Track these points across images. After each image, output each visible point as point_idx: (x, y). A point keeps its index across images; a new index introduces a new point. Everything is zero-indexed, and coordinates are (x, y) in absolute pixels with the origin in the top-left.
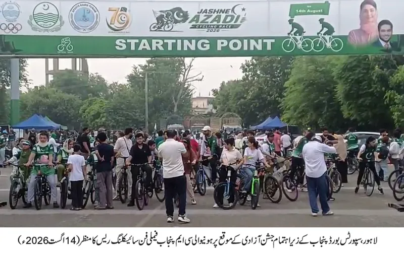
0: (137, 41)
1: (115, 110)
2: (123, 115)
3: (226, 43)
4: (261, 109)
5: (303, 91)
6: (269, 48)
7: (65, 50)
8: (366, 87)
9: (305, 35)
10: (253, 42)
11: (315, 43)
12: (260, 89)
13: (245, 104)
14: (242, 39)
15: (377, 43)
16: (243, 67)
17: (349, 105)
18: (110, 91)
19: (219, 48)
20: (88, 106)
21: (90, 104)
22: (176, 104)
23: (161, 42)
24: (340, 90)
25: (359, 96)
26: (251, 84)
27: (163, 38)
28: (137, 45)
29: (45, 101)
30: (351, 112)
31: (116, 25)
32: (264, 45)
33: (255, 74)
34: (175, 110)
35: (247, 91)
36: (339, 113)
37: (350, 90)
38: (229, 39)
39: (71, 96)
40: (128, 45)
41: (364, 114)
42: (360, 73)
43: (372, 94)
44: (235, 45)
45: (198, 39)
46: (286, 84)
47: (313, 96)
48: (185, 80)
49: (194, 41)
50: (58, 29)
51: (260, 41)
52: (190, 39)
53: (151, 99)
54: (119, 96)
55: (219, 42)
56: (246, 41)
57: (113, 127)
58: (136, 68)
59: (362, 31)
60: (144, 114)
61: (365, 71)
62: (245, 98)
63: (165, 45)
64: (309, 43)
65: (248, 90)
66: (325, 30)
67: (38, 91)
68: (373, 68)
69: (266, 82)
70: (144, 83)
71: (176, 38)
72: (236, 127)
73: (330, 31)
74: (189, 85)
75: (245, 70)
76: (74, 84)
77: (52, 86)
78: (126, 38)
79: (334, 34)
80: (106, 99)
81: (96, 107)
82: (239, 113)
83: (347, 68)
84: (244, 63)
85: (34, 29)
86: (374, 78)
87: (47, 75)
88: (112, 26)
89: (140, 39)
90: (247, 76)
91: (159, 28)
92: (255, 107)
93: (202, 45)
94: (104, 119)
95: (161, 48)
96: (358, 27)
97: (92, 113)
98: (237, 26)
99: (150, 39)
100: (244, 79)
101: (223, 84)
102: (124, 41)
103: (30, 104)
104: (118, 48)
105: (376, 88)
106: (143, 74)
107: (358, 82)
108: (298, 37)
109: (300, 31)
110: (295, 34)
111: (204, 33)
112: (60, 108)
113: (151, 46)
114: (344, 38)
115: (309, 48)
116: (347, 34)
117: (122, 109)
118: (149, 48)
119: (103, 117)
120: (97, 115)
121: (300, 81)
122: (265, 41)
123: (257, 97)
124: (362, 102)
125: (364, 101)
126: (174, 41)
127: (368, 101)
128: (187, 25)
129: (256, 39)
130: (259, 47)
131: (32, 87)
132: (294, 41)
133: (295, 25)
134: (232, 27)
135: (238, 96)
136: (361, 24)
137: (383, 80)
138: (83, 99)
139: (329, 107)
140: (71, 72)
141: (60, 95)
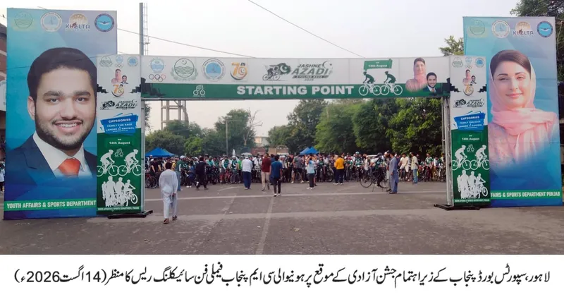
0: (253, 87)
1: (207, 145)
2: (212, 148)
3: (318, 88)
4: (300, 142)
5: (331, 130)
6: (350, 92)
7: (199, 94)
8: (373, 127)
9: (375, 83)
10: (338, 88)
11: (383, 88)
12: (300, 130)
13: (290, 140)
14: (330, 86)
15: (426, 89)
16: (288, 117)
17: (362, 139)
18: (203, 133)
19: (314, 93)
21: (191, 141)
22: (246, 141)
23: (271, 88)
24: (356, 129)
25: (369, 133)
26: (294, 127)
27: (272, 86)
28: (253, 90)
29: (161, 139)
30: (363, 143)
31: (238, 76)
32: (346, 90)
33: (296, 121)
34: (245, 144)
35: (291, 132)
36: (354, 144)
37: (363, 129)
38: (321, 86)
39: (178, 136)
40: (247, 90)
41: (372, 144)
42: (369, 118)
43: (377, 131)
44: (325, 90)
45: (298, 86)
46: (317, 127)
47: (337, 133)
48: (251, 125)
49: (295, 88)
50: (194, 79)
51: (343, 87)
52: (292, 86)
53: (230, 138)
54: (210, 136)
55: (313, 88)
56: (333, 88)
58: (220, 118)
59: (415, 80)
60: (225, 147)
61: (372, 117)
62: (290, 136)
63: (274, 91)
64: (378, 89)
66: (390, 79)
67: (158, 134)
68: (378, 115)
69: (303, 126)
70: (225, 127)
71: (282, 86)
72: (285, 154)
73: (393, 80)
74: (253, 129)
75: (289, 119)
76: (180, 129)
77: (165, 130)
78: (245, 86)
79: (396, 82)
80: (201, 137)
81: (194, 143)
82: (286, 145)
83: (360, 115)
84: (289, 114)
85: (176, 78)
86: (379, 121)
87: (162, 123)
88: (235, 76)
89: (256, 86)
90: (291, 122)
91: (270, 78)
92: (296, 141)
93: (302, 90)
95: (271, 93)
96: (413, 77)
97: (193, 147)
98: (327, 76)
99: (263, 87)
100: (289, 124)
101: (275, 128)
102: (243, 88)
103: (151, 141)
104: (239, 93)
105: (380, 127)
107: (368, 124)
108: (370, 85)
109: (372, 80)
110: (368, 82)
111: (302, 81)
112: (171, 144)
113: (263, 91)
114: (403, 85)
115: (378, 92)
116: (405, 83)
117: (212, 144)
118: (262, 93)
119: (199, 149)
120: (196, 148)
121: (329, 124)
122: (347, 87)
123: (298, 135)
124: (371, 136)
126: (281, 87)
127: (374, 136)
128: (290, 76)
129: (340, 86)
130: (343, 92)
131: (153, 131)
132: (367, 88)
133: (368, 76)
134: (323, 77)
135: (286, 135)
136: (415, 75)
137: (385, 123)
138: (186, 138)
139: (347, 140)
140: (178, 122)
141: (171, 135)
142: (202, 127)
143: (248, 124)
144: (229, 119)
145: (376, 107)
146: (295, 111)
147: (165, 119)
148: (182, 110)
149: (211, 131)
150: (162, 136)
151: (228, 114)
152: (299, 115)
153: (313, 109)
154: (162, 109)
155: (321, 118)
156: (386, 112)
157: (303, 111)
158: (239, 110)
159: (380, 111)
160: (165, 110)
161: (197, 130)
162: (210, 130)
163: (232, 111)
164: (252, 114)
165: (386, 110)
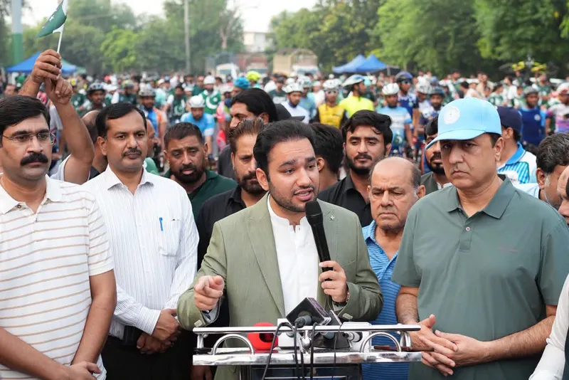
1: (147, 47)
2: (158, 53)
4: (341, 44)
12: (342, 19)
13: (319, 38)
18: (139, 23)
20: (112, 41)
21: (115, 38)
22: (225, 39)
34: (224, 46)
36: (473, 50)
39: (90, 29)
53: (194, 32)
54: (153, 28)
57: (146, 69)
60: (184, 50)
62: (320, 31)
69: (346, 8)
70: (183, 12)
76: (94, 13)
80: (135, 31)
81: (121, 43)
82: (311, 48)
92: (332, 42)
94: (132, 59)
97: (118, 50)
101: (284, 14)
112: (75, 44)
117: (156, 45)
119: (131, 55)
120: (124, 53)
123: (336, 28)
124: (521, 33)
125: (524, 33)
127: (530, 32)
138: (106, 33)
149: (154, 19)
161: (127, 16)
162: (154, 16)
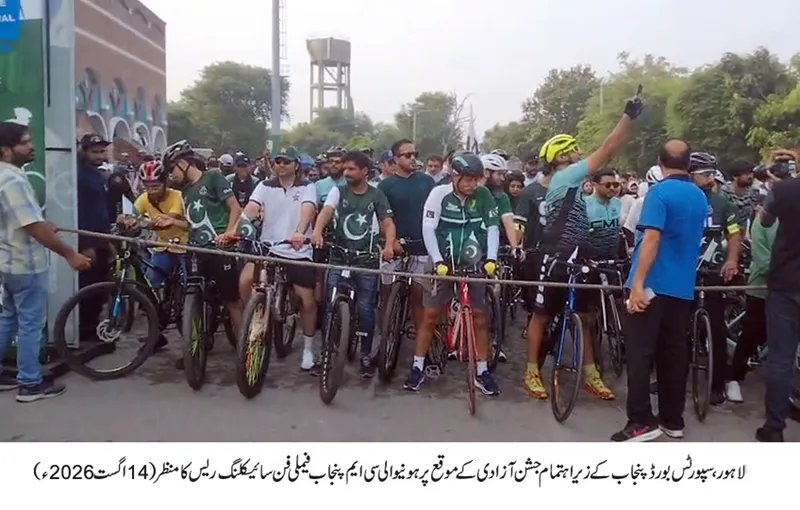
8: (716, 123)
12: (546, 131)
13: (526, 147)
16: (524, 106)
18: (376, 131)
20: (353, 145)
21: (355, 143)
24: (675, 127)
25: (703, 136)
26: (533, 125)
29: (309, 138)
33: (538, 115)
34: (445, 152)
35: (527, 133)
37: (692, 127)
39: (336, 134)
42: (709, 103)
43: (724, 133)
46: (580, 125)
48: (457, 120)
53: (419, 140)
54: (386, 135)
58: (403, 106)
61: (716, 101)
62: (526, 141)
65: (529, 131)
67: (303, 129)
68: (730, 97)
69: (551, 123)
70: (412, 122)
74: (460, 126)
75: (526, 110)
76: (340, 122)
77: (315, 124)
80: (372, 139)
82: (517, 156)
83: (689, 97)
84: (526, 101)
86: (732, 110)
87: (312, 112)
90: (528, 116)
100: (525, 120)
106: (412, 112)
107: (705, 115)
123: (541, 139)
124: (709, 142)
125: (711, 142)
127: (717, 141)
131: (294, 124)
135: (517, 139)
137: (746, 114)
138: (348, 138)
139: (647, 149)
140: (336, 111)
141: (323, 132)
142: (375, 121)
143: (452, 118)
144: (420, 108)
145: (728, 80)
146: (536, 95)
147: (316, 104)
148: (343, 92)
149: (388, 129)
150: (310, 134)
151: (418, 100)
152: (545, 103)
153: (571, 92)
154: (312, 88)
155: (588, 108)
156: (750, 91)
157: (552, 96)
158: (437, 94)
159: (736, 87)
160: (316, 92)
161: (366, 126)
162: (387, 126)
163: (425, 94)
164: (459, 102)
165: (750, 87)
